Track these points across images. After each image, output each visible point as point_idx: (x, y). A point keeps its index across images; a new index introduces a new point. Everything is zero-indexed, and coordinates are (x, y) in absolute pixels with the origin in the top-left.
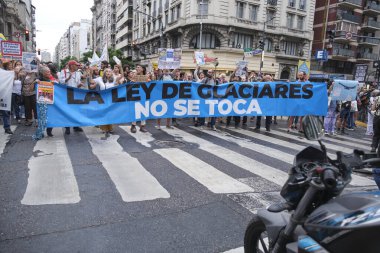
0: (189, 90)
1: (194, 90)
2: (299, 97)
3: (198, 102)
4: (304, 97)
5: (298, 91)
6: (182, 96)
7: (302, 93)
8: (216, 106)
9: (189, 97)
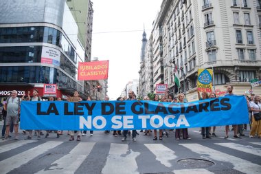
0: (123, 108)
1: (128, 108)
2: (218, 109)
3: (132, 117)
4: (223, 109)
5: (217, 105)
6: (118, 113)
7: (221, 106)
8: (148, 120)
9: (124, 113)
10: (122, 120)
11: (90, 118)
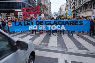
1: (44, 23)
3: (45, 26)
5: (78, 23)
10: (42, 27)
11: (32, 26)
